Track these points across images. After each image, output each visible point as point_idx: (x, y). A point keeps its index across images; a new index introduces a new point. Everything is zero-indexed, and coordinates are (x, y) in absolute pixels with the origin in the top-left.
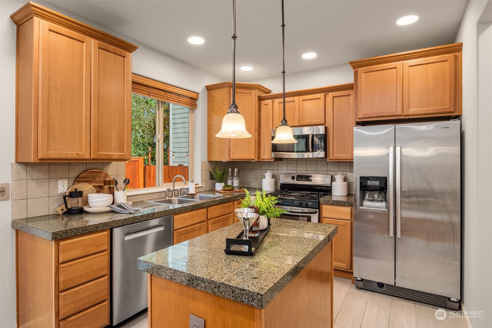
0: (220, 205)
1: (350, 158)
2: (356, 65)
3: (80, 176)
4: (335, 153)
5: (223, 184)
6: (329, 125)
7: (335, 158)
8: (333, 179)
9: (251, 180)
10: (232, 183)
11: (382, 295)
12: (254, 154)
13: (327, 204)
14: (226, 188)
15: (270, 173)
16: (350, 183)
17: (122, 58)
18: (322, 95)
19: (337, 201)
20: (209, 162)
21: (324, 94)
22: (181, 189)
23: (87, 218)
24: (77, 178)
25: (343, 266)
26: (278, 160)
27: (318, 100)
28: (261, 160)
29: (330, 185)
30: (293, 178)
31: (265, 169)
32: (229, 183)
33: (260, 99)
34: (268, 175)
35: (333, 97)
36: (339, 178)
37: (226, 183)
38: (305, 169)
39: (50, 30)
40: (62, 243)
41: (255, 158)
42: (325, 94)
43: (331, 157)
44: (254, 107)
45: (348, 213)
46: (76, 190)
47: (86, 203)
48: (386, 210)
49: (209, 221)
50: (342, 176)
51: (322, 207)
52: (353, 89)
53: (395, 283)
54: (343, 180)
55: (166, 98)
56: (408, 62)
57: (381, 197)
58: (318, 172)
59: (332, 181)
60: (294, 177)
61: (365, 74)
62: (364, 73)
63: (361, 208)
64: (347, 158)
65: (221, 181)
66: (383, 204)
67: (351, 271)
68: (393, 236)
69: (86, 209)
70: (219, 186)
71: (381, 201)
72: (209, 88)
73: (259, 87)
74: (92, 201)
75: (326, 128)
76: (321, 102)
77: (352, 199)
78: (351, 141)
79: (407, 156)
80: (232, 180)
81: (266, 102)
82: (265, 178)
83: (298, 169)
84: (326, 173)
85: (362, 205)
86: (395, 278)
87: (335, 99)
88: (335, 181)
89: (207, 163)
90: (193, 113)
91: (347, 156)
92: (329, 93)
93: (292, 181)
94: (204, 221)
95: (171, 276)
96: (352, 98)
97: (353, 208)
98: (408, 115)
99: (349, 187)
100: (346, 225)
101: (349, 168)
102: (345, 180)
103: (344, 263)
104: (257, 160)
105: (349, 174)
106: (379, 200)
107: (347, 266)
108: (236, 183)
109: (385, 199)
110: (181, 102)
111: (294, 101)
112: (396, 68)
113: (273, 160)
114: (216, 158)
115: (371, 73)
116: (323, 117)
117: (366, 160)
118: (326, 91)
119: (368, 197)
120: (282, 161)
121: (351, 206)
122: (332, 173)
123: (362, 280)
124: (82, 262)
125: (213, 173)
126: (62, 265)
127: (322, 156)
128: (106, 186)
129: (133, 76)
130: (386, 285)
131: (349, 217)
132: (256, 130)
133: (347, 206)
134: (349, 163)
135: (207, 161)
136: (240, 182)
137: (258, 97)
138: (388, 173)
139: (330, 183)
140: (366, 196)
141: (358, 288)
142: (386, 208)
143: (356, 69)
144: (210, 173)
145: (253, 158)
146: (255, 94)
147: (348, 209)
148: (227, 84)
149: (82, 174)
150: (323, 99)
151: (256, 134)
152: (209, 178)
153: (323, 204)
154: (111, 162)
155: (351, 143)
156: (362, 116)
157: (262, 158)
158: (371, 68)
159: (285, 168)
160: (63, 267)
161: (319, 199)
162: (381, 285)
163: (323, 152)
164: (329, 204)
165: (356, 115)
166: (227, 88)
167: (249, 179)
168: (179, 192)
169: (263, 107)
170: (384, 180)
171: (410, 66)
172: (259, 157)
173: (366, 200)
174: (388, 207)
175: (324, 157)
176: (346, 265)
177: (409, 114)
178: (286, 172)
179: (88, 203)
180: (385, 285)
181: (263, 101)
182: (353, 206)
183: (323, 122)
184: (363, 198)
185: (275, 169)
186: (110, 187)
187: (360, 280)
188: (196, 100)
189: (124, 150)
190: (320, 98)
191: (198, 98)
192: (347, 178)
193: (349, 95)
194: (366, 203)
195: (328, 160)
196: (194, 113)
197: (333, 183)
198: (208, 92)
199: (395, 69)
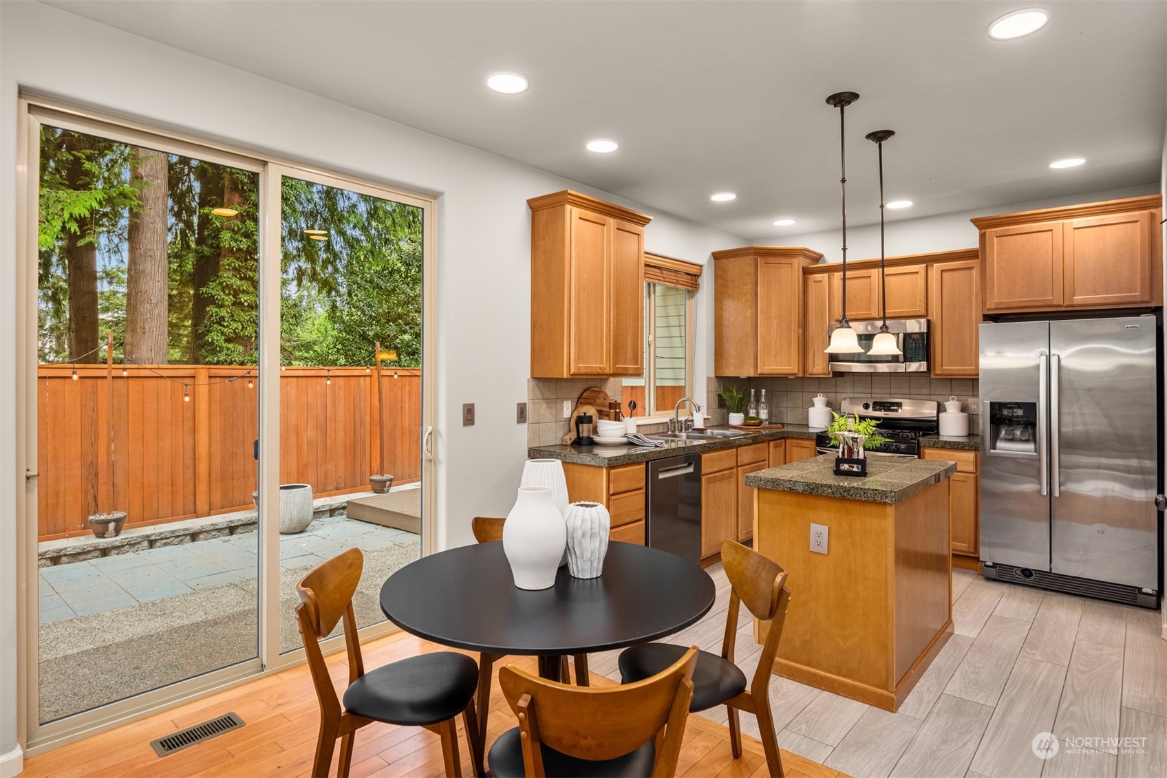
0: (753, 446)
1: (974, 372)
2: (982, 224)
3: (583, 396)
4: (946, 363)
5: (741, 415)
6: (935, 316)
7: (945, 373)
8: (942, 409)
9: (785, 410)
10: (758, 413)
11: (1028, 589)
12: (796, 364)
13: (933, 447)
14: (749, 421)
15: (824, 398)
16: (973, 415)
17: (637, 236)
18: (921, 268)
19: (950, 442)
20: (716, 377)
21: (925, 265)
22: (686, 421)
23: (597, 451)
24: (579, 398)
25: (963, 547)
26: (839, 375)
27: (915, 276)
28: (808, 376)
29: (935, 419)
30: (866, 406)
31: (812, 390)
32: (752, 413)
33: (806, 272)
34: (819, 401)
35: (942, 271)
36: (952, 406)
37: (746, 414)
38: (888, 391)
39: (580, 218)
40: (612, 471)
41: (799, 371)
42: (927, 266)
43: (938, 371)
44: (797, 286)
45: (970, 461)
46: (585, 414)
47: (595, 431)
48: (1036, 454)
49: (739, 469)
50: (958, 403)
51: (924, 452)
52: (978, 258)
53: (1051, 569)
54: (959, 409)
55: (662, 279)
56: (1072, 223)
57: (1027, 434)
58: (912, 396)
59: (938, 413)
60: (869, 405)
61: (998, 238)
62: (996, 237)
63: (992, 451)
64: (968, 372)
65: (739, 410)
66: (1031, 446)
67: (976, 556)
68: (1045, 494)
69: (596, 439)
70: (736, 419)
71: (1027, 441)
72: (717, 256)
73: (804, 252)
74: (607, 428)
75: (929, 322)
76: (920, 279)
77: (977, 440)
78: (974, 344)
79: (1070, 370)
80: (757, 408)
81: (818, 277)
82: (813, 405)
83: (875, 391)
84: (929, 397)
85: (994, 448)
86: (1051, 562)
87: (944, 274)
88: (945, 411)
89: (715, 380)
90: (692, 298)
91: (968, 369)
92: (935, 265)
93: (865, 411)
94: (732, 468)
95: (790, 488)
96: (975, 273)
97: (978, 454)
98: (1073, 306)
99: (972, 421)
100: (966, 481)
101: (971, 389)
102: (964, 409)
103: (963, 542)
104: (801, 375)
105: (970, 400)
106: (1024, 439)
107: (969, 547)
108: (764, 414)
109: (1034, 439)
110: (681, 282)
111: (870, 277)
112: (1052, 230)
113: (831, 376)
114: (730, 372)
115: (1009, 237)
116: (923, 305)
117: (1000, 376)
118: (928, 260)
119: (1005, 434)
120: (844, 376)
121: (975, 450)
122: (940, 399)
123: (995, 565)
124: (626, 497)
125: (724, 396)
126: (613, 497)
127: (922, 370)
128: (612, 411)
129: (645, 257)
130: (1035, 573)
131: (971, 468)
132: (801, 324)
133: (968, 450)
134: (969, 382)
135: (713, 376)
136: (770, 414)
137: (803, 269)
138: (1039, 397)
139: (935, 415)
140: (1001, 433)
141: (989, 579)
142: (1035, 452)
143: (983, 231)
144: (719, 396)
145: (795, 371)
146: (799, 263)
147: (970, 456)
148: (752, 251)
149: (585, 394)
150: (923, 273)
151: (801, 331)
152: (717, 405)
153: (925, 447)
154: (608, 379)
155: (974, 348)
156: (993, 306)
157: (810, 371)
158: (1009, 230)
159: (849, 389)
160: (614, 500)
161: (919, 440)
162: (1027, 572)
163: (925, 363)
164: (937, 447)
165: (984, 303)
166: (752, 257)
167: (780, 409)
168: (683, 426)
169: (812, 288)
170: (1031, 408)
171: (1075, 229)
172: (804, 371)
173: (1002, 440)
174: (1037, 450)
175: (925, 370)
176: (966, 545)
177: (1074, 303)
178: (852, 395)
179: (597, 431)
180: (1033, 572)
181: (813, 276)
182: (978, 451)
183: (923, 312)
184: (995, 437)
185: (831, 391)
186: (616, 412)
187: (991, 564)
188: (699, 276)
189: (638, 362)
190: (917, 272)
191: (701, 273)
192: (967, 406)
193: (971, 268)
194: (1000, 444)
195: (932, 376)
196: (694, 298)
197: (941, 415)
198: (715, 263)
199: (1051, 232)
